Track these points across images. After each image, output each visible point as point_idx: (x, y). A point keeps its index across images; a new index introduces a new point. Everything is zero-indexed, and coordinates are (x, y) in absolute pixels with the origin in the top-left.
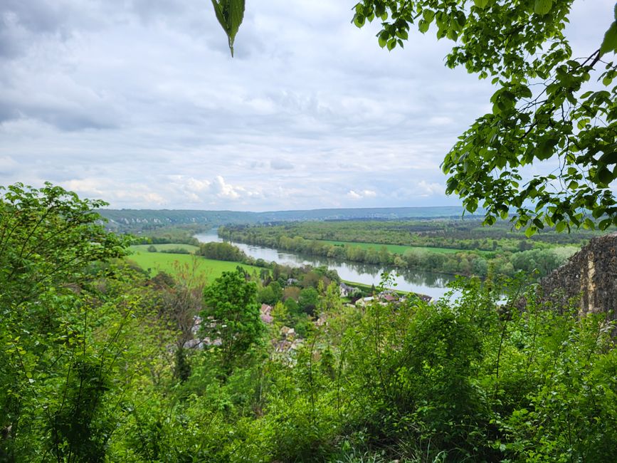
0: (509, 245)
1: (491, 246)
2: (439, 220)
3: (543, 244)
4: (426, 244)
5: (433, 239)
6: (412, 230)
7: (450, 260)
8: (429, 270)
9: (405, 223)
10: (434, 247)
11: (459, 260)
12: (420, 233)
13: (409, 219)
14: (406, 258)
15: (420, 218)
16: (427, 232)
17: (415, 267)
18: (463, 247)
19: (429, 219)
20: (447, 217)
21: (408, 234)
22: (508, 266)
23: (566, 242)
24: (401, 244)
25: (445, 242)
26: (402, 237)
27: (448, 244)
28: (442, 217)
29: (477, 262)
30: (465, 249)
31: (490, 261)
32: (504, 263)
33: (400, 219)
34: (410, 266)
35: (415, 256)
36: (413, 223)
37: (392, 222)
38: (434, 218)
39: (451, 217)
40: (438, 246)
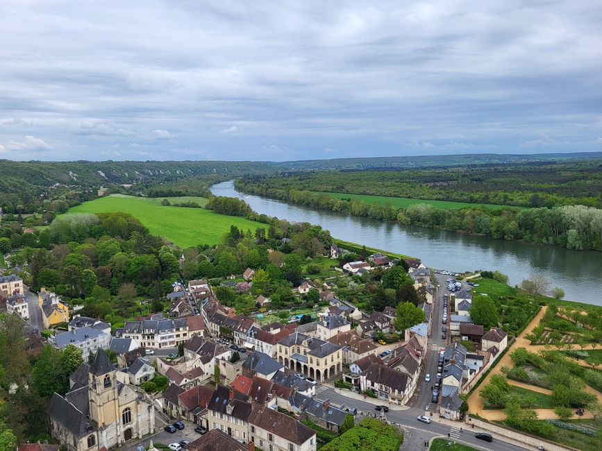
0: (521, 199)
1: (502, 200)
2: (455, 169)
3: (557, 198)
4: (435, 197)
5: (443, 192)
6: (425, 182)
7: (453, 218)
8: (431, 226)
9: (419, 174)
10: (443, 200)
11: (463, 216)
12: (432, 184)
13: (425, 168)
14: (408, 214)
15: (436, 168)
16: (438, 184)
17: (417, 224)
18: (472, 201)
19: (445, 168)
20: (464, 166)
21: (418, 186)
22: (512, 225)
23: (582, 195)
24: (409, 197)
25: (454, 196)
26: (412, 190)
27: (457, 197)
28: (459, 166)
29: (481, 220)
30: (474, 202)
31: (495, 219)
32: (509, 221)
33: (416, 169)
34: (412, 222)
35: (418, 213)
36: (426, 173)
37: (407, 171)
38: (451, 167)
39: (469, 166)
40: (447, 199)
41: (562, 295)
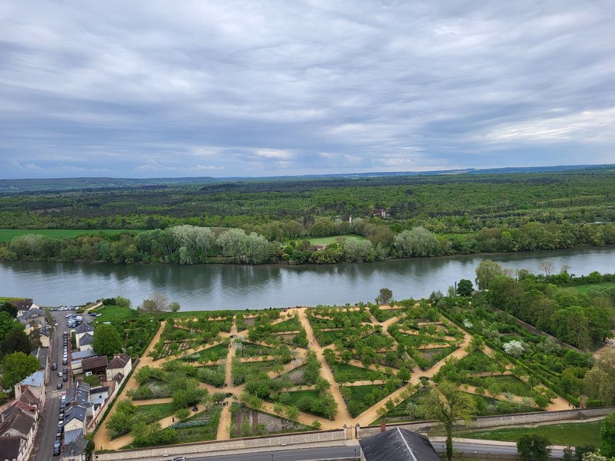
0: (139, 222)
1: (120, 224)
2: (69, 194)
3: (170, 219)
4: (46, 226)
5: (56, 219)
6: (33, 209)
7: (69, 247)
8: (44, 259)
9: (24, 200)
10: (57, 228)
11: (80, 244)
12: (42, 211)
13: (32, 193)
14: (13, 248)
15: (47, 192)
16: (50, 211)
17: (25, 258)
18: (90, 227)
19: (57, 192)
20: (79, 190)
21: (25, 214)
22: (131, 249)
23: (190, 215)
24: (13, 228)
25: (69, 223)
26: (17, 219)
27: (73, 225)
28: (73, 190)
29: (100, 246)
30: (92, 229)
31: (114, 244)
32: (128, 245)
33: (20, 194)
34: (19, 257)
35: (26, 245)
36: (34, 198)
37: (9, 197)
38: (63, 191)
39: (84, 190)
40: (62, 227)
41: (178, 308)
